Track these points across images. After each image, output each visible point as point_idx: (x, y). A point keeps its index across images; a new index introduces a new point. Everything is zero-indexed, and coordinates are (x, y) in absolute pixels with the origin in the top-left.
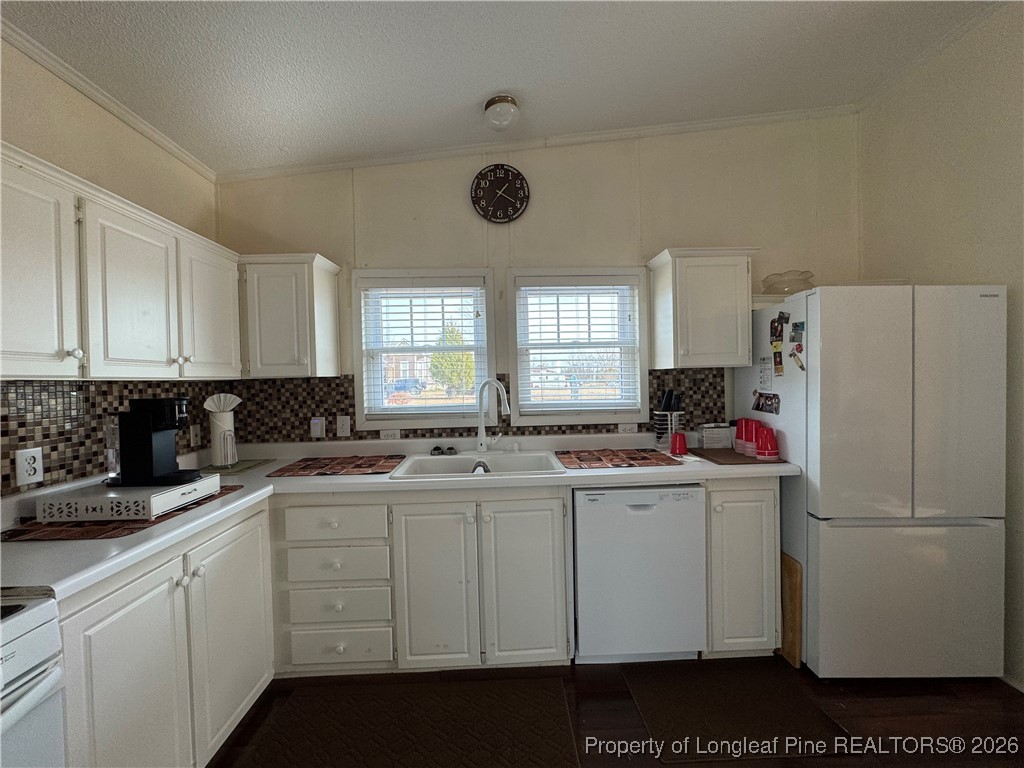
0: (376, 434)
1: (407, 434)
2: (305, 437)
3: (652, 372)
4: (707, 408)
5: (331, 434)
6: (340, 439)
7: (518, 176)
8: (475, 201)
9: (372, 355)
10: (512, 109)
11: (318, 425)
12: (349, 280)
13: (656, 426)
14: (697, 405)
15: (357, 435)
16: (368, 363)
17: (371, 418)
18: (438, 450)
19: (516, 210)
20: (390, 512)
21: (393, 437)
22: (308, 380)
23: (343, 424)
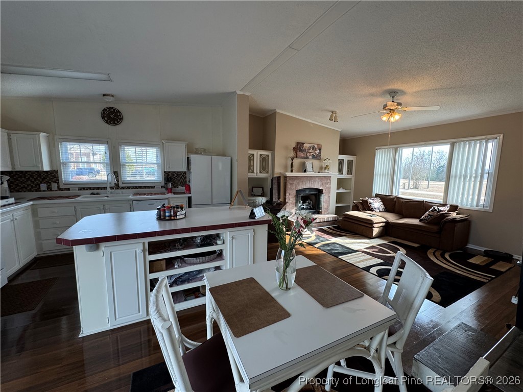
0: (69, 189)
1: (80, 189)
2: (39, 190)
3: (165, 172)
4: (182, 182)
5: (49, 189)
6: (53, 191)
7: (118, 111)
8: (103, 118)
9: (65, 164)
10: (112, 98)
11: (43, 186)
12: (53, 139)
13: (165, 187)
14: (179, 181)
15: (60, 189)
16: (63, 166)
17: (65, 184)
18: (93, 194)
19: (118, 122)
20: (75, 208)
21: (76, 190)
22: (38, 172)
23: (54, 186)
